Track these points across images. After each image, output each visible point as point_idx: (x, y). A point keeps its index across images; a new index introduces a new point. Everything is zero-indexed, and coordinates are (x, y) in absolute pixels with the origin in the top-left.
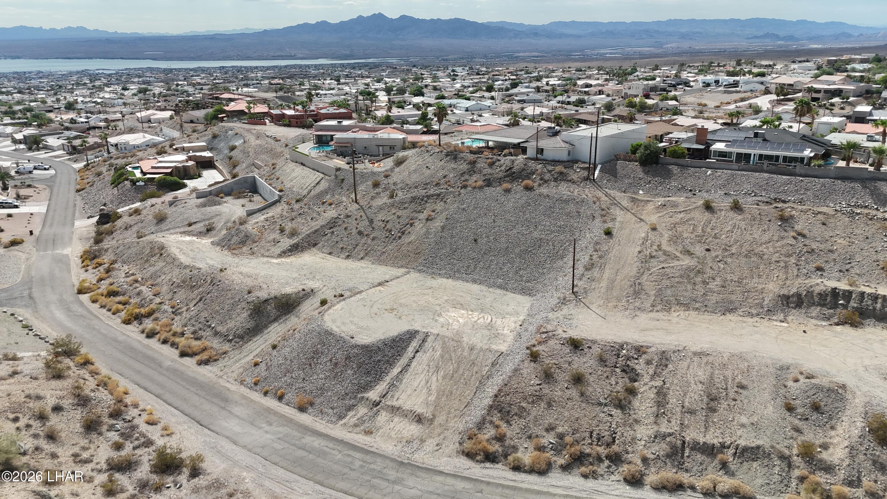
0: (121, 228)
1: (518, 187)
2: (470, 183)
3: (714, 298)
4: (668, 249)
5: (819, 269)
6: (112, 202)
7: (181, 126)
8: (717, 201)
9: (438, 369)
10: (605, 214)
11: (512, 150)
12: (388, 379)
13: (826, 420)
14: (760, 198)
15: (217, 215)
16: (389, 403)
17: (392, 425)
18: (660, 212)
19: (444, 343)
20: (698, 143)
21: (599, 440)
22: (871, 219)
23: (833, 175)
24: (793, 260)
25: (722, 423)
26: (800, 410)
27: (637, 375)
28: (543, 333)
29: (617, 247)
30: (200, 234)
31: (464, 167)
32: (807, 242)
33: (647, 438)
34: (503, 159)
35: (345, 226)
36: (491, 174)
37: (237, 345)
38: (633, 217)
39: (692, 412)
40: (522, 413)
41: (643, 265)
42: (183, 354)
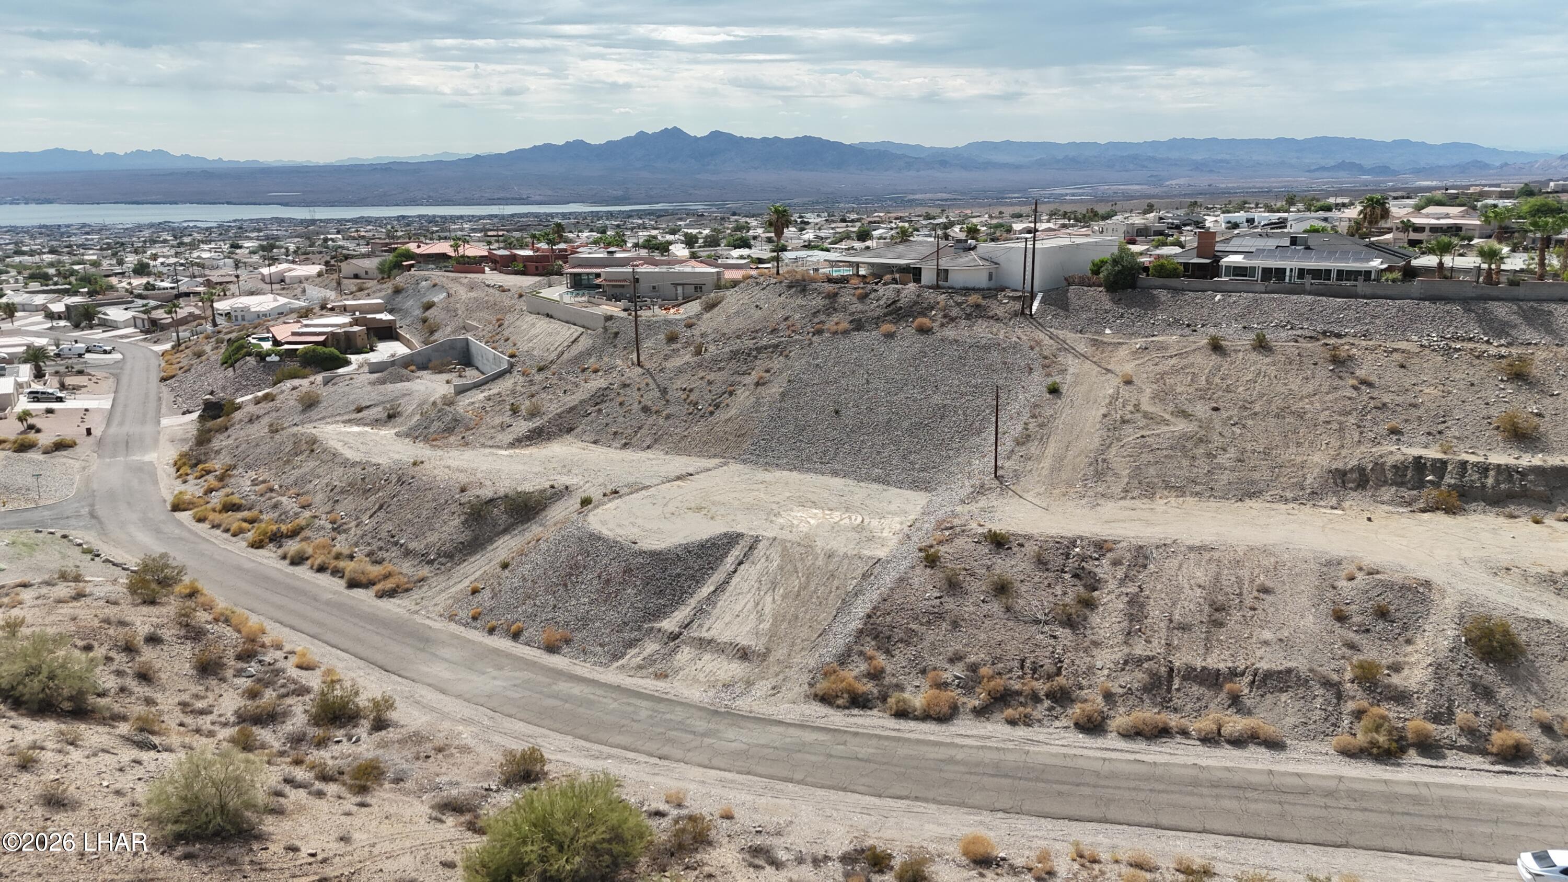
0: (241, 421)
1: (907, 331)
2: (827, 326)
3: (1225, 477)
4: (1151, 409)
5: (1394, 431)
6: (224, 388)
7: (339, 284)
8: (1230, 338)
9: (774, 586)
10: (1048, 362)
11: (897, 276)
12: (693, 602)
13: (1397, 631)
14: (1299, 332)
15: (405, 395)
16: (696, 635)
17: (700, 664)
18: (1138, 359)
19: (785, 549)
20: (1199, 256)
21: (1034, 671)
22: (1478, 357)
23: (1417, 295)
24: (1352, 420)
25: (1233, 641)
26: (1356, 619)
27: (1099, 581)
28: (947, 529)
29: (1067, 411)
30: (376, 423)
31: (818, 302)
32: (1376, 394)
33: (1112, 666)
34: (881, 290)
35: (620, 399)
36: (862, 312)
37: (443, 568)
38: (1095, 367)
39: (1184, 628)
40: (909, 638)
41: (1110, 434)
42: (353, 584)
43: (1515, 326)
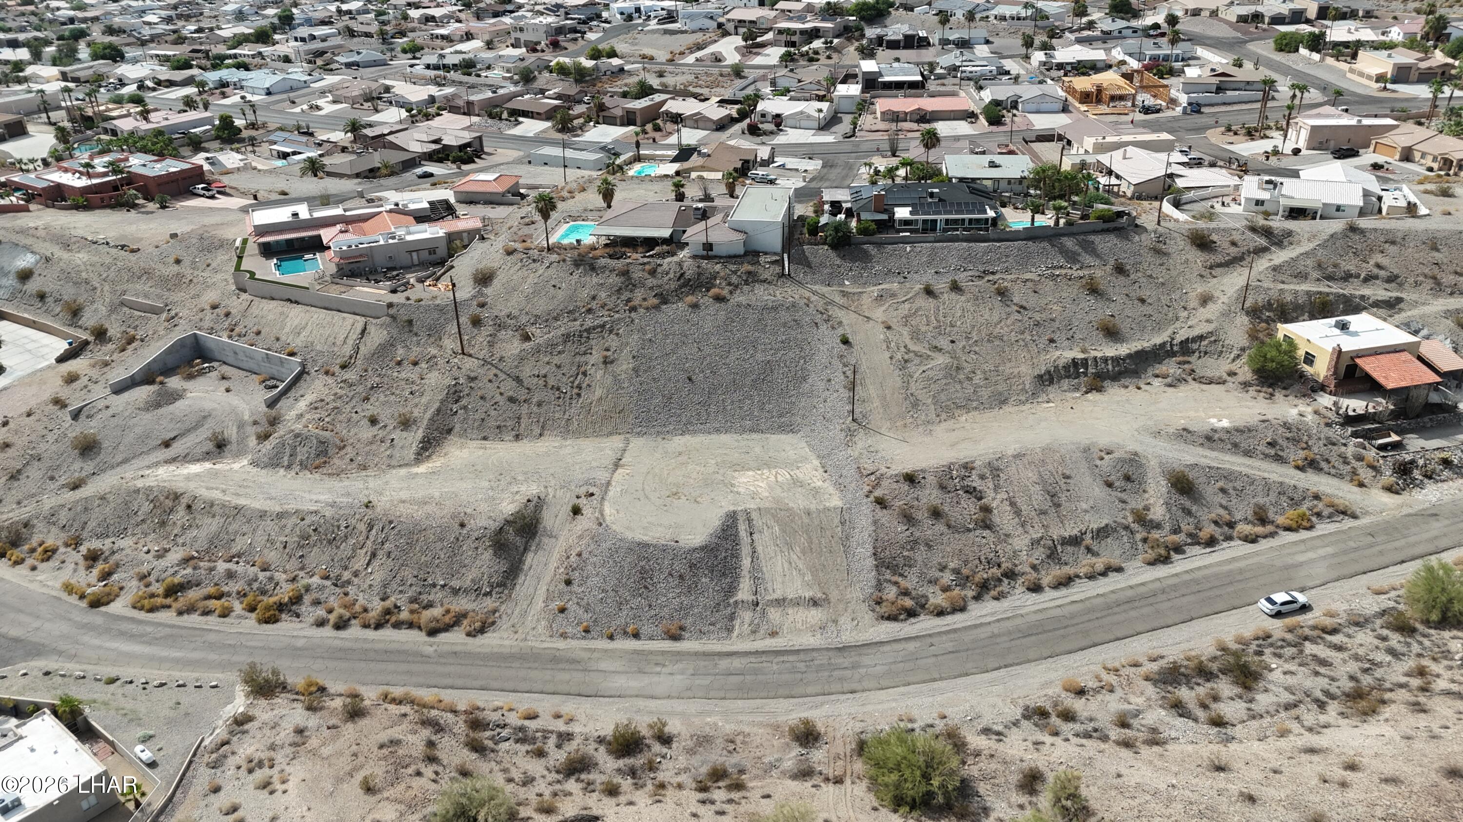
1: (706, 300)
2: (636, 302)
4: (916, 348)
5: (1052, 341)
8: (932, 282)
9: (789, 546)
10: (827, 318)
12: (745, 573)
13: (1138, 486)
14: (970, 273)
15: (203, 417)
16: (768, 598)
17: (790, 618)
18: (881, 305)
19: (773, 516)
20: (878, 211)
22: (1069, 280)
24: (1028, 336)
25: (1070, 514)
27: (980, 492)
28: (869, 475)
29: (864, 357)
30: (210, 456)
32: (1030, 314)
33: (1025, 548)
35: (478, 394)
36: (660, 286)
37: (503, 595)
38: (857, 315)
41: (903, 373)
42: (431, 632)
43: (1079, 255)
